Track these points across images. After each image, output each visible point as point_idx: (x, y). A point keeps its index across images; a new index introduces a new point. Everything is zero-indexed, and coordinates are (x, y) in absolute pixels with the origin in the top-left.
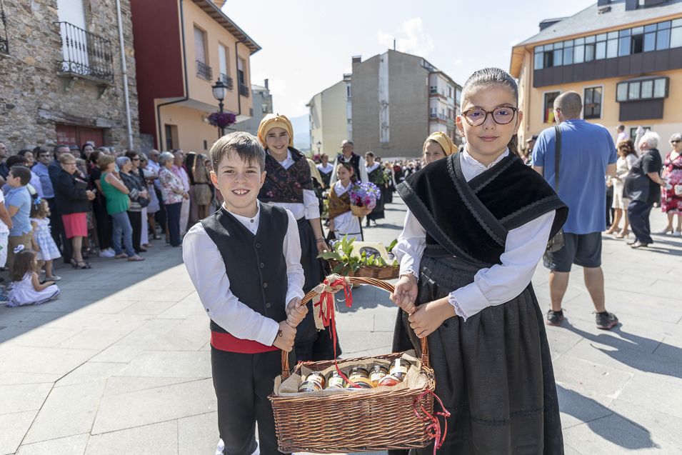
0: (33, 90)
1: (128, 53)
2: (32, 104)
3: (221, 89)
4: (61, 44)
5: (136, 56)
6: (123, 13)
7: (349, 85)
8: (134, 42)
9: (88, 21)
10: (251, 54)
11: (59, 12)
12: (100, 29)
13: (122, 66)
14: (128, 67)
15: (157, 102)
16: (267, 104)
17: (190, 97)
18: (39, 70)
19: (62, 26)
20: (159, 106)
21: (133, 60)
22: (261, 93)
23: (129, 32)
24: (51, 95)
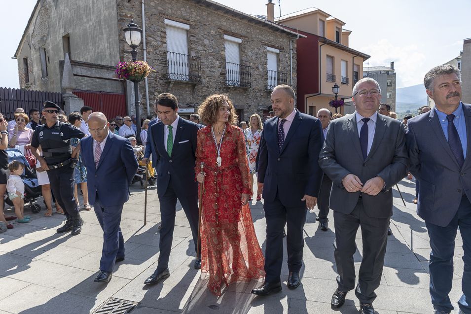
0: (257, 99)
1: (294, 76)
2: (257, 104)
3: (336, 88)
4: (268, 79)
5: (297, 76)
6: (293, 58)
7: (460, 61)
8: (297, 70)
9: (278, 66)
10: (364, 61)
11: (268, 66)
12: (283, 68)
13: (291, 82)
14: (293, 82)
15: (306, 96)
16: (392, 80)
17: (322, 93)
18: (260, 90)
19: (269, 71)
20: (307, 98)
21: (296, 78)
22: (387, 72)
23: (295, 66)
24: (263, 99)
